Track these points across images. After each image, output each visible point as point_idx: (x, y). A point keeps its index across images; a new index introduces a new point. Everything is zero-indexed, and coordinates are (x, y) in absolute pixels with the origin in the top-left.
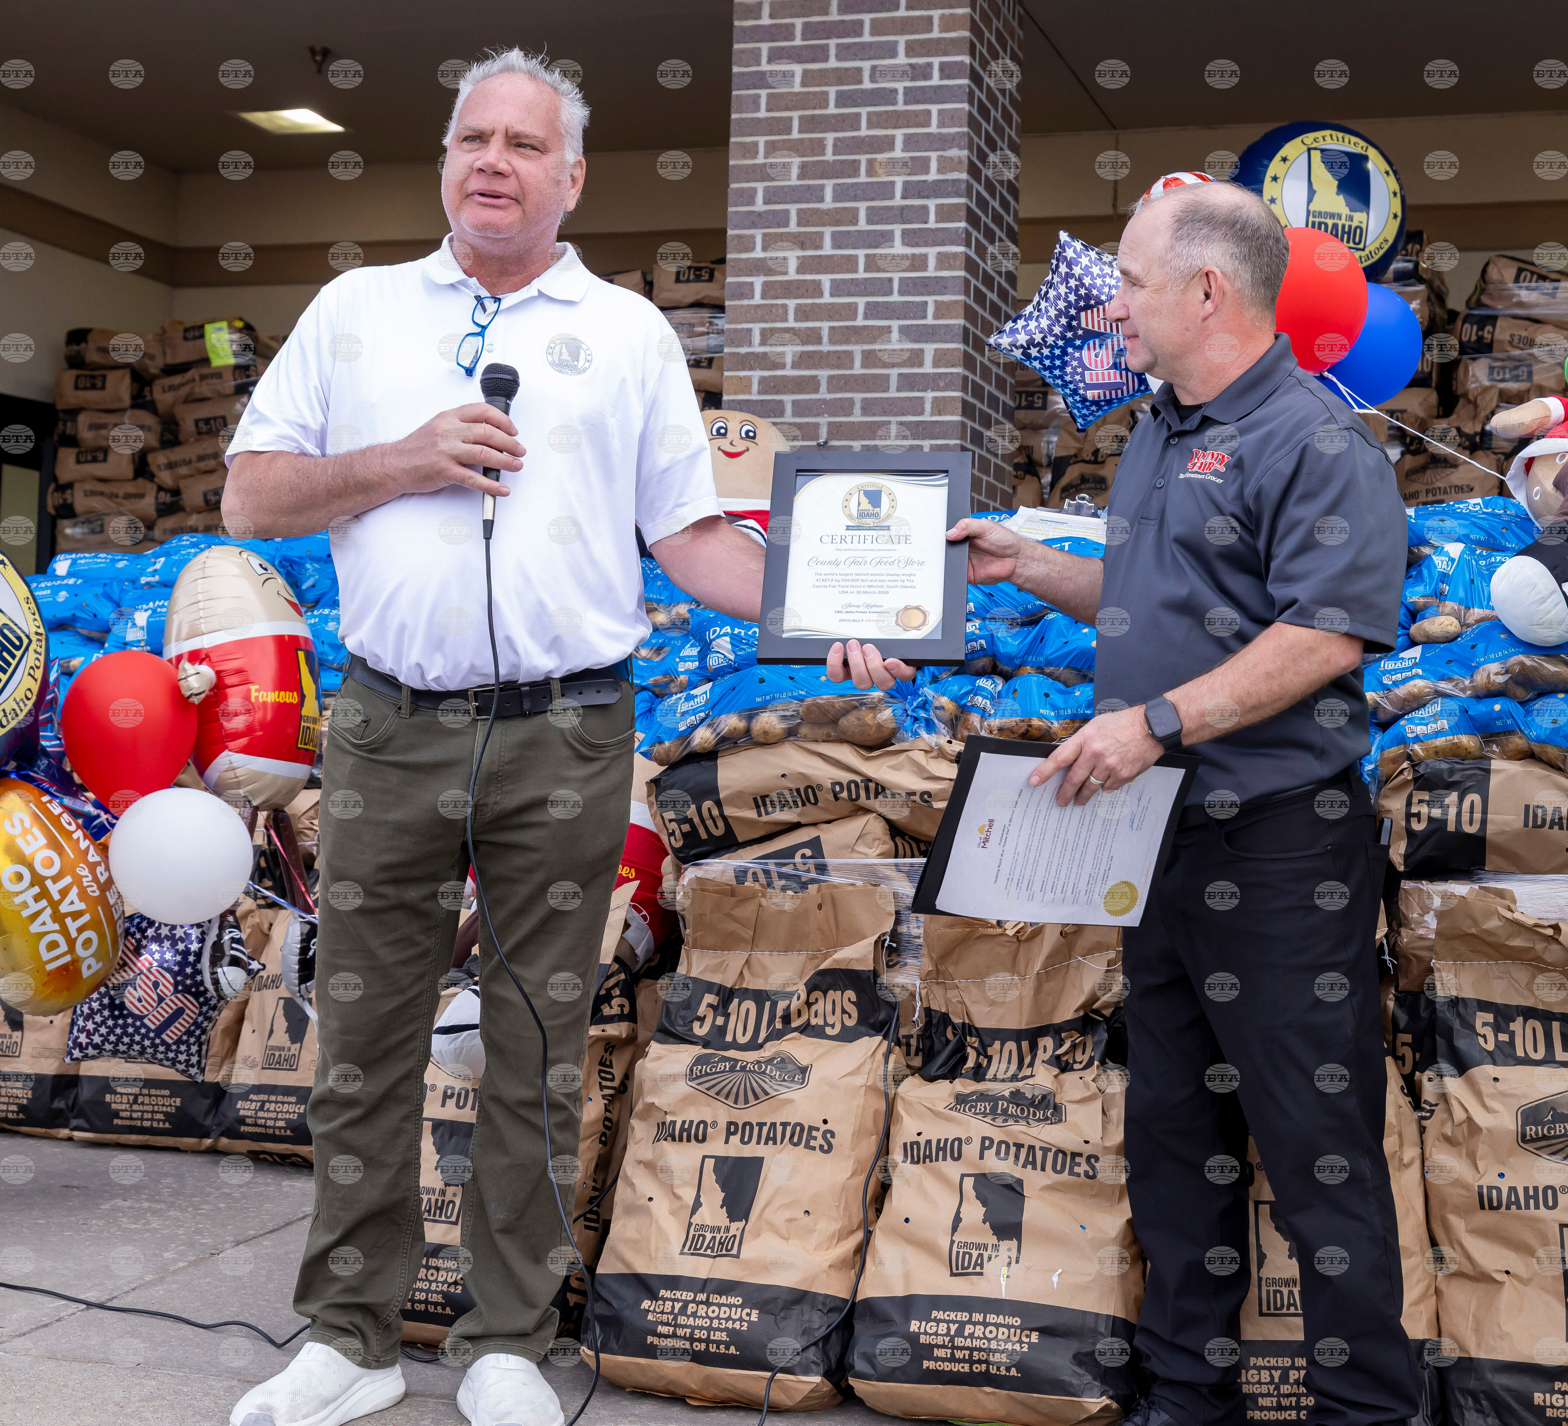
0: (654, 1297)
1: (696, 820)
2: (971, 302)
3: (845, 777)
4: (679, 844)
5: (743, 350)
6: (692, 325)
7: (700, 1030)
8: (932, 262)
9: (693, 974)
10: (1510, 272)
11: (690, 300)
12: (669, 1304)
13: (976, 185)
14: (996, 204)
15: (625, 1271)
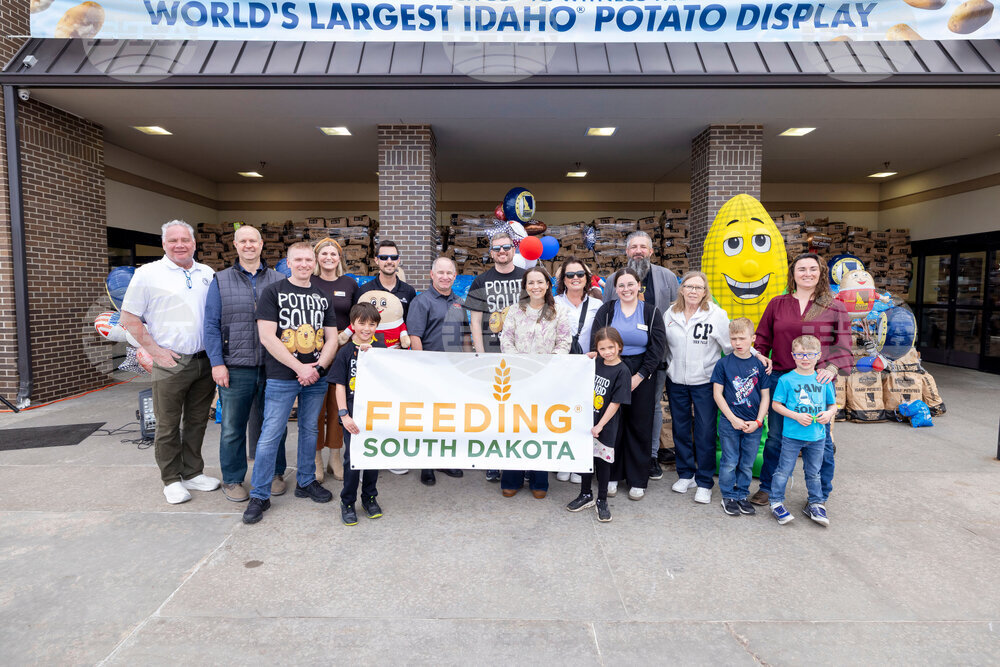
8: (423, 228)
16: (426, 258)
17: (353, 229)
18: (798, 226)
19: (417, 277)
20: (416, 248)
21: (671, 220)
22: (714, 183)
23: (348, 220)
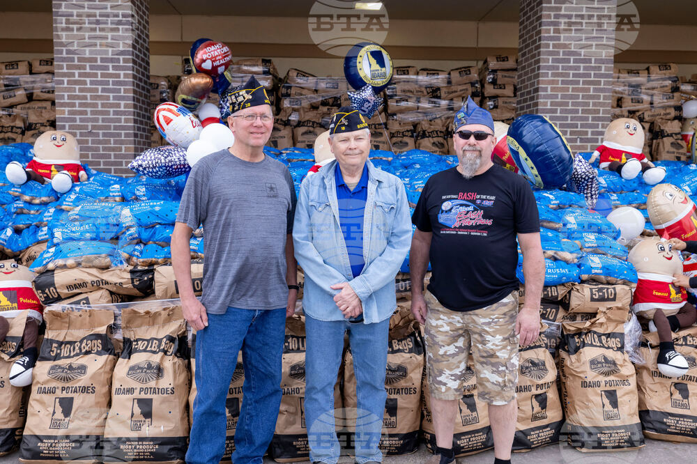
0: (42, 442)
1: (48, 293)
2: (135, 88)
3: (95, 279)
4: (43, 300)
5: (62, 101)
6: (46, 79)
7: (53, 354)
8: (122, 76)
9: (50, 338)
10: (295, 74)
11: (45, 71)
12: (46, 444)
13: (135, 51)
14: (142, 56)
15: (32, 434)
16: (126, 120)
17: (38, 78)
18: (668, 83)
19: (113, 149)
20: (112, 105)
21: (494, 71)
22: (549, 16)
23: (30, 65)
